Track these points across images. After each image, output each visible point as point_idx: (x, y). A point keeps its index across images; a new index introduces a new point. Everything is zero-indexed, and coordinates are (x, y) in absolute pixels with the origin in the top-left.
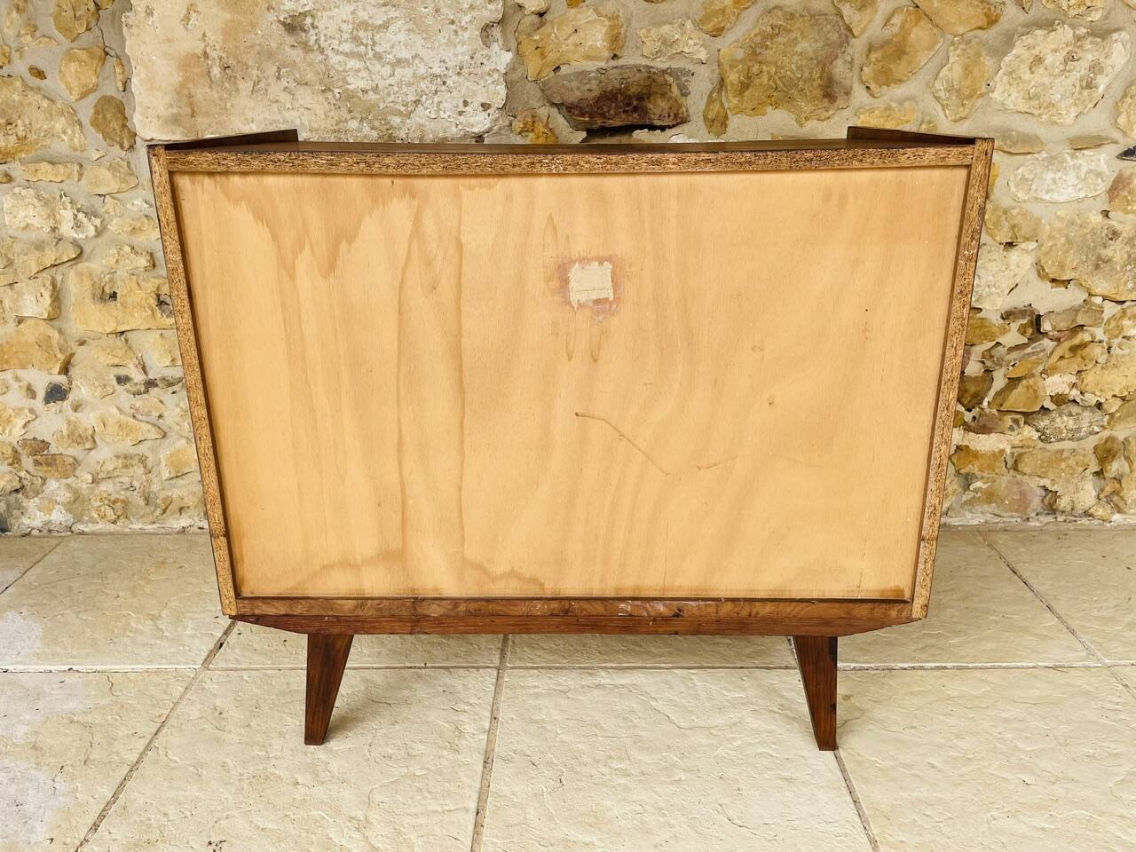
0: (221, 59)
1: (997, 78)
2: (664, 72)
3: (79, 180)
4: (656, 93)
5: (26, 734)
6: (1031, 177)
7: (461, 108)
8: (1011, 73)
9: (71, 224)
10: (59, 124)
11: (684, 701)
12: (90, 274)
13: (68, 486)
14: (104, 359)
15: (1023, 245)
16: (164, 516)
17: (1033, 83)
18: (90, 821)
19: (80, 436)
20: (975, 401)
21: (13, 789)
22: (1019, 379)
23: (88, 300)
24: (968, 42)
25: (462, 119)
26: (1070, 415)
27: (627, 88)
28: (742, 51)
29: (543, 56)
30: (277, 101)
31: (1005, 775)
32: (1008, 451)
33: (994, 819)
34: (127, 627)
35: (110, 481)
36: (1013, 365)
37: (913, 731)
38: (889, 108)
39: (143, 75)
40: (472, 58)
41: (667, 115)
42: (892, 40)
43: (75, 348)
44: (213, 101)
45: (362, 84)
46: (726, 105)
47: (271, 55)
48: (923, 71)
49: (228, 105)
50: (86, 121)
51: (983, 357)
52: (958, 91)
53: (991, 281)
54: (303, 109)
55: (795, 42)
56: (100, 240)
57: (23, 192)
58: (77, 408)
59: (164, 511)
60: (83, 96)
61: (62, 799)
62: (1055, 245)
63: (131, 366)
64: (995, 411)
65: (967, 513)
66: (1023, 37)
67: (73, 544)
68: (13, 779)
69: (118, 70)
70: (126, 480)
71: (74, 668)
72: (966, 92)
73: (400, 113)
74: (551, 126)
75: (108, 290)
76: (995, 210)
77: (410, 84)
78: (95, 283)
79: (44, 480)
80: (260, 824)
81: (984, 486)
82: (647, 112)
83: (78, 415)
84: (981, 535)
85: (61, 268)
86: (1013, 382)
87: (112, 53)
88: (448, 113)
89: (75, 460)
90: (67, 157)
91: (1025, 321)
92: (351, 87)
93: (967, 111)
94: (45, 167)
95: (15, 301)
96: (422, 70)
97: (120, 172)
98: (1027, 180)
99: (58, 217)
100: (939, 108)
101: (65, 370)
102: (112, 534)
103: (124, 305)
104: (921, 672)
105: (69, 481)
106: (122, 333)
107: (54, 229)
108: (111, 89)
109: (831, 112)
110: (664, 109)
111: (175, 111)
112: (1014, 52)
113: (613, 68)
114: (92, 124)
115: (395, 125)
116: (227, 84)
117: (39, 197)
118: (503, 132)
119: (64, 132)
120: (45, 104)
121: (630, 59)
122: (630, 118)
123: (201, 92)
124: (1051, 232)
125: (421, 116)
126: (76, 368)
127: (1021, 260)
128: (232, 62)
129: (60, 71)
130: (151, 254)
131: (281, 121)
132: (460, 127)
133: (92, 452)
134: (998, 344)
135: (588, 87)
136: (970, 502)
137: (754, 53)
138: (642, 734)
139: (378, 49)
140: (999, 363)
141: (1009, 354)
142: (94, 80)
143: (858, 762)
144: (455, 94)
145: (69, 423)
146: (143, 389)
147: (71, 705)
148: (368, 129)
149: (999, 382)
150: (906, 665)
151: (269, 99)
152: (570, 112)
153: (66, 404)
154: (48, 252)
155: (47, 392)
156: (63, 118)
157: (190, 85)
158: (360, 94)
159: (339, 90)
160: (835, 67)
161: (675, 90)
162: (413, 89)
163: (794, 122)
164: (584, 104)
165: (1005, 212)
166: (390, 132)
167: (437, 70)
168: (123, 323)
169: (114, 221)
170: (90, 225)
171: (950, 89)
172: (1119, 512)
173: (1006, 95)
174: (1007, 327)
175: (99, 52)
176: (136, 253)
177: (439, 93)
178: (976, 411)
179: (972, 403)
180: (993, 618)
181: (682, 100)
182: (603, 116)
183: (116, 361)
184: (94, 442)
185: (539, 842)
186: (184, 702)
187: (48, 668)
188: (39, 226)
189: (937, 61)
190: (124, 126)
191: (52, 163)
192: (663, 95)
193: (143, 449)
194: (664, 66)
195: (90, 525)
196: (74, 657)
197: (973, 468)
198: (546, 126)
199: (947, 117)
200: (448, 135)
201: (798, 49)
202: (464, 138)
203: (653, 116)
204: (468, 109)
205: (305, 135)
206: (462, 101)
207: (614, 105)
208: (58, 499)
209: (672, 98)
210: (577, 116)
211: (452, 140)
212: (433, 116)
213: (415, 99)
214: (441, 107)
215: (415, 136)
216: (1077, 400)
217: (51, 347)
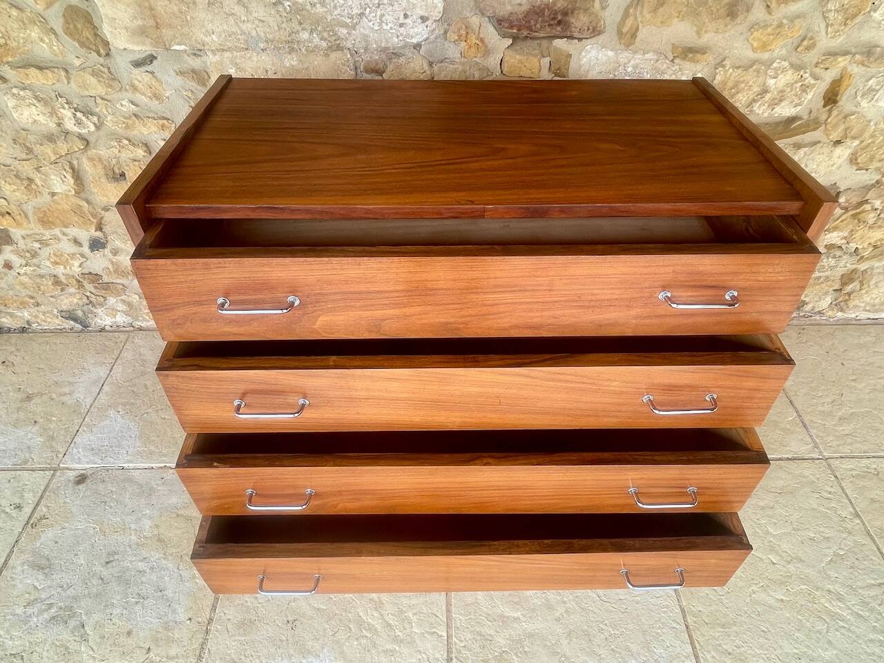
3: (68, 83)
4: (580, 8)
5: (151, 527)
6: (877, 87)
7: (402, 20)
9: (73, 121)
10: (35, 33)
12: (100, 160)
13: (123, 301)
15: (848, 143)
18: (209, 602)
19: (123, 271)
21: (154, 577)
23: (104, 180)
25: (402, 30)
27: (554, 4)
38: (780, 25)
41: (586, 28)
43: (102, 213)
44: (174, 14)
46: (639, 19)
49: (188, 18)
50: (59, 30)
52: (846, 11)
54: (257, 21)
56: (101, 133)
57: (21, 93)
58: (115, 253)
60: (49, 5)
61: (187, 585)
62: (873, 142)
67: (137, 340)
68: (152, 569)
72: (853, 11)
73: (346, 25)
74: (482, 36)
75: (118, 171)
78: (105, 166)
79: (105, 299)
80: (315, 605)
82: (569, 26)
83: (118, 258)
85: (74, 156)
88: (390, 25)
89: (123, 285)
90: (52, 61)
93: (846, 30)
94: (33, 71)
95: (45, 181)
97: (103, 77)
98: (874, 90)
99: (59, 113)
100: (823, 25)
101: (100, 228)
105: (123, 297)
107: (59, 125)
109: (730, 27)
110: (585, 23)
111: (140, 22)
114: (66, 33)
115: (342, 36)
117: (36, 98)
118: (438, 40)
119: (42, 41)
120: (14, 12)
122: (554, 30)
123: (160, 6)
124: (874, 131)
125: (368, 27)
126: (108, 227)
127: (843, 153)
130: (146, 145)
132: (401, 38)
135: (518, 1)
144: (396, 7)
145: (112, 263)
147: (174, 500)
148: (318, 40)
151: (224, 12)
152: (500, 24)
153: (107, 251)
154: (60, 144)
155: (90, 244)
156: (36, 27)
158: (308, 7)
159: (289, 3)
161: (597, 5)
162: (357, 2)
163: (694, 34)
164: (513, 18)
165: (846, 117)
166: (338, 42)
169: (109, 118)
170: (89, 123)
171: (841, 8)
172: (841, 311)
176: (134, 145)
177: (381, 6)
181: (601, 14)
182: (529, 28)
185: (486, 618)
187: (150, 465)
188: (45, 122)
190: (96, 35)
191: (40, 68)
192: (586, 10)
196: (165, 455)
198: (478, 37)
199: (827, 34)
200: (389, 45)
202: (404, 47)
203: (574, 29)
204: (409, 21)
205: (262, 46)
206: (403, 13)
207: (540, 19)
208: (118, 308)
209: (593, 13)
210: (506, 28)
211: (394, 49)
212: (376, 28)
213: (359, 13)
214: (384, 19)
215: (360, 46)
216: (843, 247)
217: (84, 213)
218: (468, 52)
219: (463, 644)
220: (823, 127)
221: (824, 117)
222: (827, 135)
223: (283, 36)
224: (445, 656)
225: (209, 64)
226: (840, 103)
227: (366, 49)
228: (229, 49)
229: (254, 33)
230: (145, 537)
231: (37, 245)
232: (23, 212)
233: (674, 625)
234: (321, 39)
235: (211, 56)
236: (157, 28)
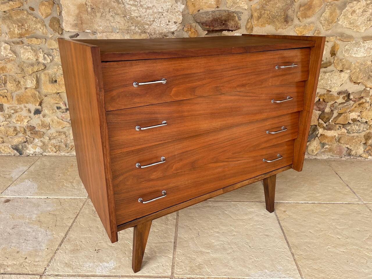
0: (91, 5)
1: (340, 17)
2: (233, 12)
3: (45, 44)
4: (231, 19)
5: (36, 217)
6: (350, 49)
7: (168, 23)
8: (345, 15)
9: (43, 58)
10: (39, 26)
11: (235, 211)
12: (48, 74)
13: (41, 141)
14: (53, 101)
15: (346, 71)
16: (71, 151)
17: (352, 19)
18: (59, 243)
19: (45, 125)
20: (327, 120)
21: (34, 234)
22: (342, 114)
23: (48, 83)
24: (332, 5)
25: (168, 26)
26: (357, 125)
27: (221, 18)
28: (259, 6)
29: (194, 6)
30: (109, 20)
31: (333, 236)
32: (337, 136)
33: (329, 249)
34: (63, 185)
35: (54, 140)
36: (340, 109)
37: (305, 222)
38: (305, 26)
39: (66, 10)
40: (172, 7)
41: (234, 26)
42: (307, 3)
43: (43, 97)
44: (88, 19)
45: (136, 15)
46: (253, 24)
47: (107, 5)
48: (317, 14)
49: (93, 21)
50: (47, 25)
51: (331, 106)
52: (328, 21)
53: (335, 82)
54: (117, 22)
55: (276, 3)
56: (52, 63)
57: (27, 47)
58: (44, 116)
59: (71, 149)
60: (47, 17)
61: (49, 237)
62: (356, 71)
63: (61, 104)
64: (333, 123)
65: (323, 155)
66: (350, 4)
67: (43, 159)
68: (33, 231)
69: (58, 9)
70: (59, 139)
71: (48, 197)
72: (330, 21)
73: (148, 24)
74: (196, 29)
75: (54, 79)
76: (337, 60)
77: (151, 15)
78: (50, 77)
79: (34, 139)
80: (110, 245)
81: (329, 147)
82: (227, 25)
83: (45, 119)
84: (327, 162)
85: (39, 72)
86: (340, 114)
87: (56, 3)
88: (163, 25)
89: (44, 133)
90: (41, 36)
91: (345, 95)
92: (133, 16)
93: (330, 27)
94: (34, 39)
95: (24, 82)
96: (155, 10)
98: (348, 50)
99: (38, 55)
100: (321, 26)
101: (40, 104)
102: (55, 156)
103: (59, 84)
104: (307, 204)
105: (42, 139)
106: (58, 93)
107: (37, 60)
108: (56, 15)
109: (287, 27)
110: (233, 24)
111: (76, 22)
112: (346, 9)
113: (217, 11)
114: (49, 26)
115: (146, 28)
116: (93, 14)
117: (32, 49)
118: (181, 31)
119: (40, 28)
120: (34, 19)
121: (222, 8)
122: (222, 27)
123: (85, 16)
124: (355, 67)
125: (155, 25)
126: (44, 104)
127: (345, 76)
128: (94, 7)
129: (39, 9)
131: (110, 26)
132: (167, 29)
133: (49, 131)
134: (336, 102)
135: (209, 17)
136: (324, 152)
137: (263, 7)
138: (222, 221)
139: (141, 3)
140: (336, 108)
141: (339, 105)
142: (50, 12)
143: (288, 231)
144: (166, 18)
145: (42, 121)
146: (65, 111)
147: (49, 209)
148: (138, 29)
149: (335, 114)
150: (303, 202)
151: (106, 19)
152: (202, 25)
153: (41, 115)
154: (35, 67)
155: (35, 112)
156: (40, 24)
157: (81, 14)
158: (135, 18)
159: (129, 17)
160: (289, 12)
161: (237, 18)
162: (152, 16)
163: (274, 29)
164: (207, 22)
165: (341, 60)
166: (145, 30)
167: (160, 10)
168: (59, 90)
169: (56, 57)
170: (48, 59)
171: (326, 20)
172: (370, 156)
173: (343, 22)
174: (339, 97)
175: (52, 2)
177: (161, 18)
178: (327, 123)
179: (326, 121)
180: (330, 188)
181: (239, 22)
182: (213, 26)
183: (57, 102)
184: (49, 127)
185: (193, 252)
186: (83, 208)
187: (41, 197)
188: (32, 58)
189: (322, 11)
190: (59, 27)
191: (36, 38)
192: (233, 20)
193: (65, 130)
194: (233, 11)
195: (48, 153)
196: (48, 194)
197: (325, 141)
198: (195, 29)
199: (324, 29)
200: (163, 32)
201: (277, 6)
202: (168, 33)
203: (229, 27)
204: (170, 23)
205: (117, 31)
206: (168, 21)
207: (217, 23)
208: (38, 145)
209: (235, 21)
210: (205, 26)
211: (165, 33)
212: (159, 26)
213: (153, 20)
214: (161, 22)
215: (152, 32)
216: (360, 121)
217: (36, 97)
218: (191, 35)
219: (180, 261)
220: (333, 65)
221: (332, 61)
222: (336, 68)
223: (125, 27)
224: (171, 264)
225: (98, 37)
226: (337, 55)
227: (155, 33)
228: (106, 32)
229: (115, 27)
230: (33, 221)
231: (13, 111)
232: (12, 96)
233: (288, 258)
234: (139, 29)
235: (99, 34)
236: (82, 24)
